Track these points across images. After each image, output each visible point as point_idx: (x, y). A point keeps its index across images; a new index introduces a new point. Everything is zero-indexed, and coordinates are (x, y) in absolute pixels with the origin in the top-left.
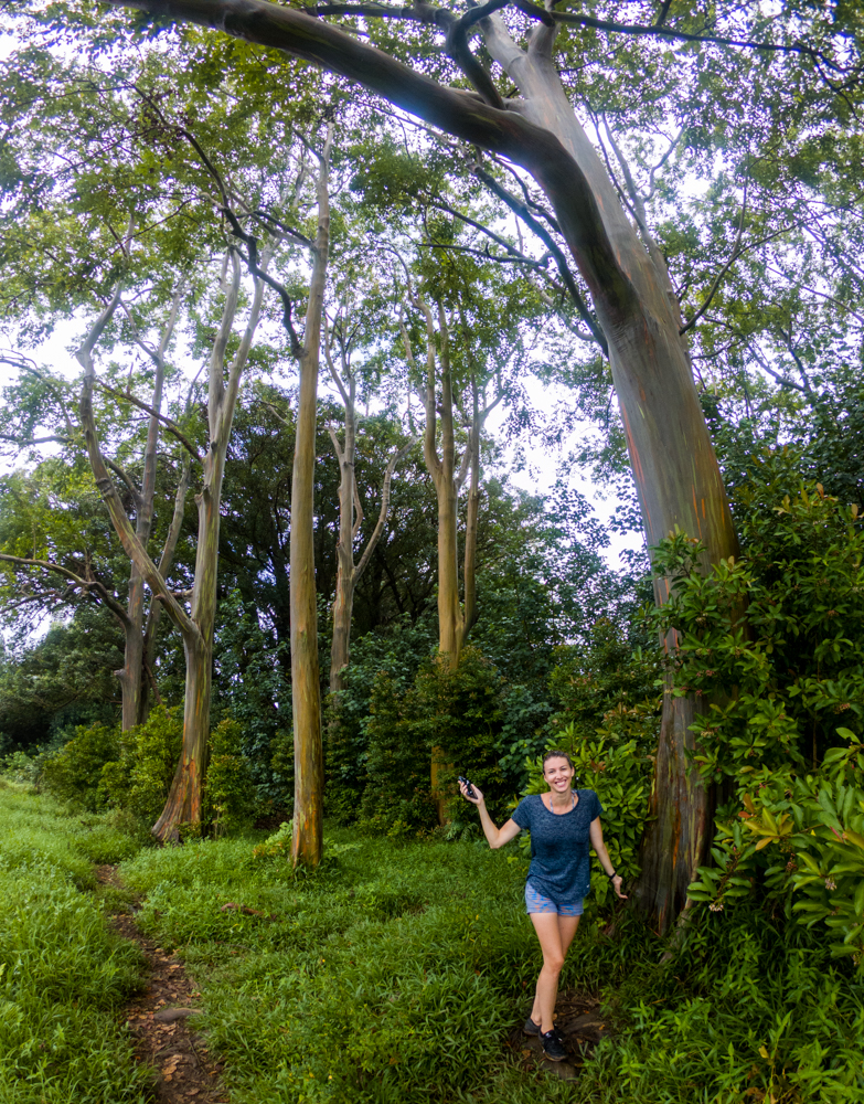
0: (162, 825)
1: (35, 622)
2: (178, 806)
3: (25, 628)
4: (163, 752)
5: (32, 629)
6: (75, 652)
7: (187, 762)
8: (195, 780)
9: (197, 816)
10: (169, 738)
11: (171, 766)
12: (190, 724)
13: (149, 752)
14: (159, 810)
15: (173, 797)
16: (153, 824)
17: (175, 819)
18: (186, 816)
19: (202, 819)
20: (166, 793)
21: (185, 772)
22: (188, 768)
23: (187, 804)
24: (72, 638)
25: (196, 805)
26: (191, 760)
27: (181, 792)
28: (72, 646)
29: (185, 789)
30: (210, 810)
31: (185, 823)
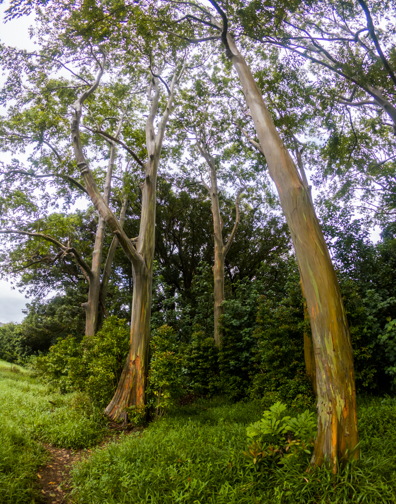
0: (113, 408)
1: (46, 293)
2: (126, 392)
3: (40, 295)
4: (115, 349)
5: (44, 296)
6: (64, 306)
7: (133, 358)
8: (140, 372)
9: (141, 400)
10: (120, 339)
11: (120, 361)
12: (136, 329)
13: (103, 349)
14: (111, 395)
15: (122, 386)
16: (105, 405)
17: (123, 403)
18: (132, 400)
19: (145, 403)
20: (116, 381)
21: (132, 366)
22: (134, 363)
23: (133, 391)
24: (63, 300)
25: (140, 392)
26: (137, 356)
27: (128, 381)
28: (62, 304)
29: (131, 379)
30: (151, 396)
31: (131, 407)
